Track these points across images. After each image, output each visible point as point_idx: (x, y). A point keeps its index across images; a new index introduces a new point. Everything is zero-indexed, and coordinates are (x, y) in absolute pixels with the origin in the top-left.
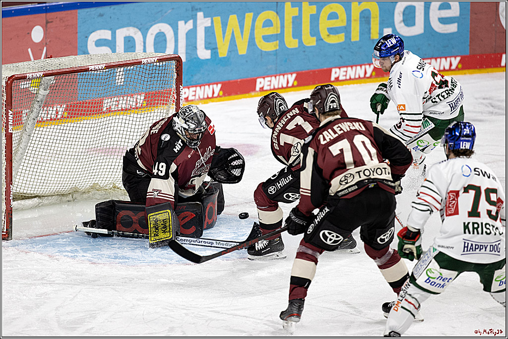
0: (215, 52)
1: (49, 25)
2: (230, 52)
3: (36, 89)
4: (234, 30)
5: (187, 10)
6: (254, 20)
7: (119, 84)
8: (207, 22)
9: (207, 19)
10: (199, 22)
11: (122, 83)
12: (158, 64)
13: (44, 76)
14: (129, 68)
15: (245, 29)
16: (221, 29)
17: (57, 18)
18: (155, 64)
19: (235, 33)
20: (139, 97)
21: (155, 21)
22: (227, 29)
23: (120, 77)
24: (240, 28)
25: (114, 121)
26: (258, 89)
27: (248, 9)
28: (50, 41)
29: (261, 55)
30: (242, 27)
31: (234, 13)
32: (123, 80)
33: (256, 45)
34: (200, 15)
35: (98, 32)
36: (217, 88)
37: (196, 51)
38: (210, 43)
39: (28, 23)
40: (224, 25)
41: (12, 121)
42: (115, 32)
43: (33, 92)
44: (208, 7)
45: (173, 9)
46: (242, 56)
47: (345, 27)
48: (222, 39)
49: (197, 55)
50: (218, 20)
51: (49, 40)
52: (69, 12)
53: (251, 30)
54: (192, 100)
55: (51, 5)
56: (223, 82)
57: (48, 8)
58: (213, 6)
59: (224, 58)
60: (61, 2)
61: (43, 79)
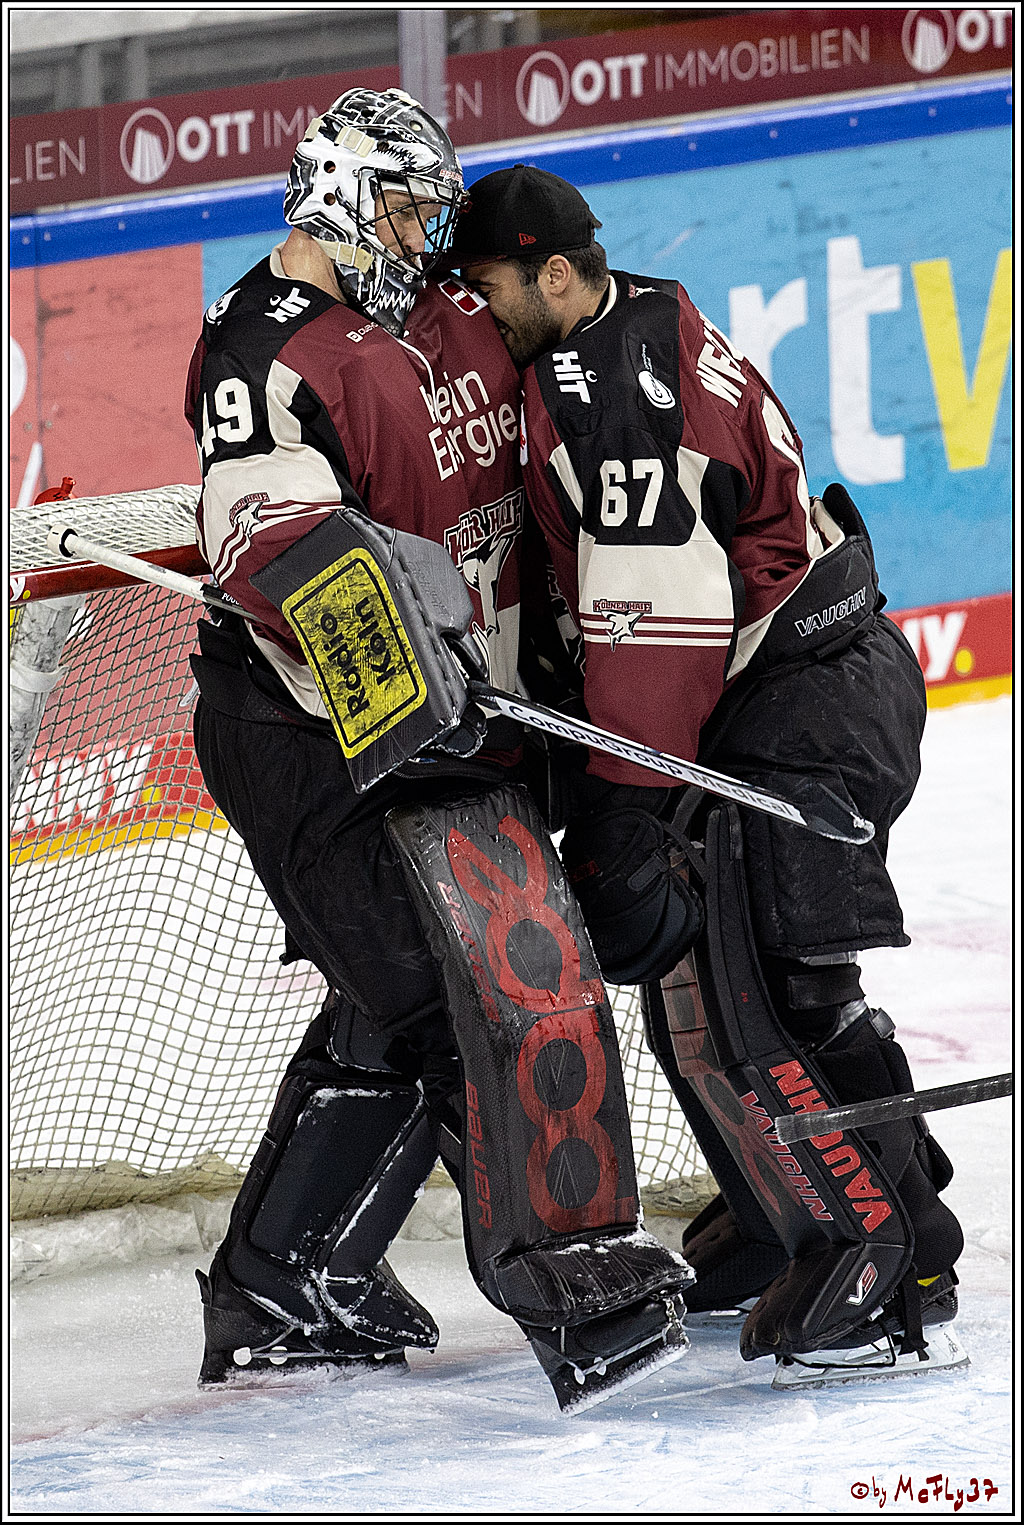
0: (924, 448)
1: (55, 327)
2: (1006, 441)
5: (772, 229)
8: (883, 291)
9: (879, 273)
10: (837, 289)
13: (32, 598)
16: (954, 324)
17: (93, 289)
22: (988, 321)
28: (60, 414)
34: (843, 251)
36: (945, 636)
37: (829, 445)
38: (899, 401)
40: (973, 300)
44: (885, 212)
45: (700, 224)
48: (961, 373)
49: (833, 463)
50: (936, 276)
51: (55, 408)
52: (156, 256)
55: (62, 220)
56: (974, 601)
57: (47, 237)
58: (910, 206)
59: (975, 475)
60: (113, 208)
61: (30, 610)
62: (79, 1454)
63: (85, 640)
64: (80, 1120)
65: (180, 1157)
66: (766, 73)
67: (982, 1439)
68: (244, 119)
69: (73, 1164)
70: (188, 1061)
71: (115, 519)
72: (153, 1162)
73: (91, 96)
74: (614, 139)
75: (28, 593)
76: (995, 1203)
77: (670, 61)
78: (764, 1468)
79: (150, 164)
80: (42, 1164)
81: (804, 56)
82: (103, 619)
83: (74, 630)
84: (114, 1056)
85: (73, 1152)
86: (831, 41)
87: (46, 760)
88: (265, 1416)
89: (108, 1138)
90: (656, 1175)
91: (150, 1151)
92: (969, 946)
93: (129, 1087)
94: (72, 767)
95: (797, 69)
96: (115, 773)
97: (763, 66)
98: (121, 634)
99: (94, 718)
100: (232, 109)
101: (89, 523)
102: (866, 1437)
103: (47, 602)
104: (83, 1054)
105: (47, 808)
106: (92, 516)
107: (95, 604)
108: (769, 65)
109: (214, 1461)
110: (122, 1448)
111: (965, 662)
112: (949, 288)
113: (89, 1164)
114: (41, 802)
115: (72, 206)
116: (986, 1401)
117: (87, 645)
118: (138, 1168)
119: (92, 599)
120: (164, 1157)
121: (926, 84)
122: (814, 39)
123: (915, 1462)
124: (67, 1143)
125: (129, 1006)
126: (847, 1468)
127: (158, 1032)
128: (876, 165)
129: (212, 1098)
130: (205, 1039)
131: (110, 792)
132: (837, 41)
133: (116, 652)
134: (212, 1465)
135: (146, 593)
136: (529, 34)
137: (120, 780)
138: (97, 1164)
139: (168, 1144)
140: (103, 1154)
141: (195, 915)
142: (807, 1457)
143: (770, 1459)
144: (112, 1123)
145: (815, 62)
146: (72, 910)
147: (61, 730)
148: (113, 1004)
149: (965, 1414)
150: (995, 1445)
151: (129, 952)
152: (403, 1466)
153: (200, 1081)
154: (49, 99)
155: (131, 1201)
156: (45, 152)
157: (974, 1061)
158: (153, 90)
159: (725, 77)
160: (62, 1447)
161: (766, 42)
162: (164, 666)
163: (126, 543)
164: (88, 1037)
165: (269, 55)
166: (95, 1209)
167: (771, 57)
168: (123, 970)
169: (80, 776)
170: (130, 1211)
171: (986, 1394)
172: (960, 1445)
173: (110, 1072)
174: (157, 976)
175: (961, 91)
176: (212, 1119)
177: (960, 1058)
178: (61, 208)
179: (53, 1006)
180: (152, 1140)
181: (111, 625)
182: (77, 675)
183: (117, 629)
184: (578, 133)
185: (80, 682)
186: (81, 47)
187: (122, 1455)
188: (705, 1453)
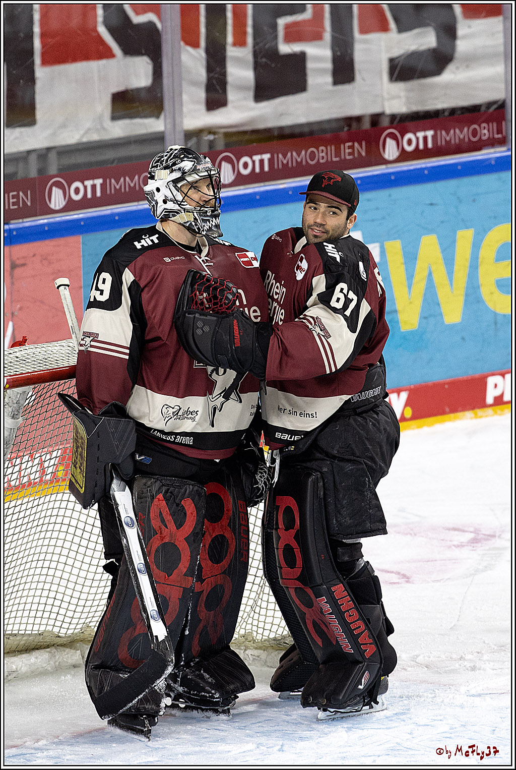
1: (18, 272)
2: (425, 318)
4: (433, 268)
6: (476, 246)
9: (372, 246)
13: (10, 388)
15: (456, 268)
16: (403, 267)
17: (34, 255)
19: (435, 276)
22: (418, 267)
24: (446, 264)
26: (490, 400)
27: (463, 220)
28: (20, 309)
29: (496, 323)
30: (449, 261)
31: (430, 231)
33: (483, 302)
36: (399, 401)
40: (410, 258)
44: (373, 220)
46: (452, 327)
48: (406, 289)
50: (395, 247)
51: (18, 306)
52: (61, 241)
53: (471, 267)
55: (21, 226)
56: (412, 386)
57: (15, 233)
58: (383, 218)
59: (412, 333)
60: (43, 220)
61: (9, 393)
62: (32, 754)
63: (32, 406)
64: (33, 614)
65: (75, 629)
66: (321, 161)
67: (418, 745)
68: (98, 182)
69: (30, 632)
70: (79, 588)
71: (45, 353)
72: (63, 631)
73: (33, 173)
74: (257, 190)
75: (8, 386)
76: (423, 644)
77: (280, 156)
78: (324, 757)
79: (59, 201)
80: (17, 632)
81: (338, 154)
82: (40, 396)
83: (27, 401)
84: (47, 586)
85: (30, 627)
86: (349, 147)
87: (16, 458)
88: (111, 737)
89: (44, 621)
90: (278, 633)
91: (62, 626)
92: (411, 534)
93: (53, 599)
94: (28, 461)
95: (334, 159)
96: (46, 464)
97: (320, 158)
98: (48, 404)
99: (37, 440)
100: (93, 178)
101: (34, 355)
102: (368, 744)
103: (15, 390)
104: (34, 586)
105: (17, 479)
106: (35, 352)
107: (36, 390)
108: (323, 158)
109: (89, 756)
110: (50, 751)
111: (408, 413)
112: (401, 252)
113: (37, 632)
114: (15, 476)
115: (25, 220)
116: (420, 728)
117: (34, 408)
118: (57, 633)
119: (34, 388)
120: (68, 629)
121: (389, 166)
122: (342, 146)
123: (389, 755)
124: (27, 624)
125: (53, 565)
126: (360, 757)
127: (66, 576)
128: (369, 200)
129: (89, 603)
130: (85, 578)
131: (43, 472)
132: (352, 147)
133: (46, 412)
134: (88, 758)
135: (59, 386)
136: (220, 145)
137: (48, 467)
138: (40, 632)
139: (70, 623)
140: (42, 628)
141: (81, 525)
142: (343, 753)
143: (327, 753)
144: (46, 615)
145: (343, 157)
146: (28, 523)
147: (23, 446)
148: (47, 564)
149: (411, 734)
150: (423, 747)
151: (53, 542)
152: (171, 757)
153: (84, 596)
154: (16, 173)
155: (53, 645)
156: (13, 197)
157: (413, 583)
158: (59, 170)
159: (304, 163)
160: (24, 751)
161: (321, 148)
162: (67, 418)
163: (50, 364)
164: (36, 578)
165: (110, 155)
166: (38, 649)
167: (324, 154)
168: (51, 549)
169: (31, 465)
170: (53, 650)
171: (419, 726)
172: (408, 747)
173: (45, 593)
174: (65, 552)
175: (405, 169)
176: (89, 612)
177: (407, 582)
178: (21, 221)
179: (21, 564)
180: (63, 621)
181: (44, 400)
182: (29, 422)
183: (46, 401)
184: (242, 187)
185: (31, 425)
186: (29, 152)
187: (50, 754)
188: (299, 751)
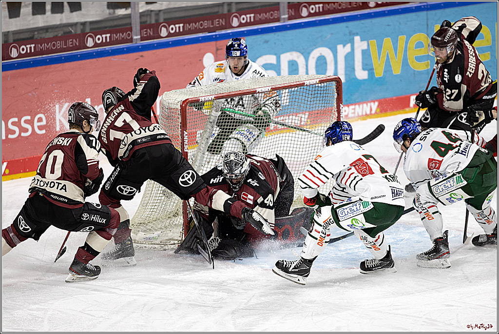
0: (371, 73)
1: (219, 52)
2: (386, 72)
3: (209, 111)
4: (389, 52)
5: (345, 35)
6: (407, 42)
7: (284, 104)
8: (364, 45)
9: (363, 42)
10: (356, 45)
11: (287, 104)
12: (320, 85)
14: (293, 89)
15: (398, 51)
16: (376, 51)
18: (317, 85)
19: (390, 55)
20: (303, 116)
21: (316, 46)
22: (383, 51)
23: (286, 98)
24: (394, 50)
25: (281, 138)
26: (411, 105)
27: (401, 32)
29: (414, 74)
31: (388, 37)
32: (288, 101)
33: (409, 65)
34: (357, 38)
35: (264, 57)
36: (375, 106)
37: (354, 72)
38: (367, 65)
39: (200, 50)
40: (379, 47)
41: (187, 141)
42: (279, 57)
43: (206, 114)
44: (365, 32)
45: (332, 34)
46: (397, 75)
47: (491, 47)
48: (378, 60)
49: (355, 76)
53: (404, 51)
54: (352, 118)
